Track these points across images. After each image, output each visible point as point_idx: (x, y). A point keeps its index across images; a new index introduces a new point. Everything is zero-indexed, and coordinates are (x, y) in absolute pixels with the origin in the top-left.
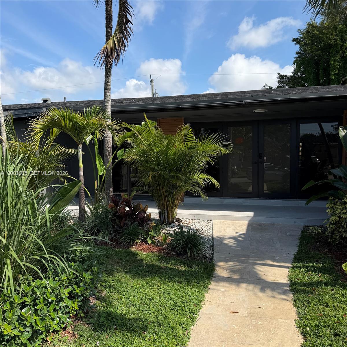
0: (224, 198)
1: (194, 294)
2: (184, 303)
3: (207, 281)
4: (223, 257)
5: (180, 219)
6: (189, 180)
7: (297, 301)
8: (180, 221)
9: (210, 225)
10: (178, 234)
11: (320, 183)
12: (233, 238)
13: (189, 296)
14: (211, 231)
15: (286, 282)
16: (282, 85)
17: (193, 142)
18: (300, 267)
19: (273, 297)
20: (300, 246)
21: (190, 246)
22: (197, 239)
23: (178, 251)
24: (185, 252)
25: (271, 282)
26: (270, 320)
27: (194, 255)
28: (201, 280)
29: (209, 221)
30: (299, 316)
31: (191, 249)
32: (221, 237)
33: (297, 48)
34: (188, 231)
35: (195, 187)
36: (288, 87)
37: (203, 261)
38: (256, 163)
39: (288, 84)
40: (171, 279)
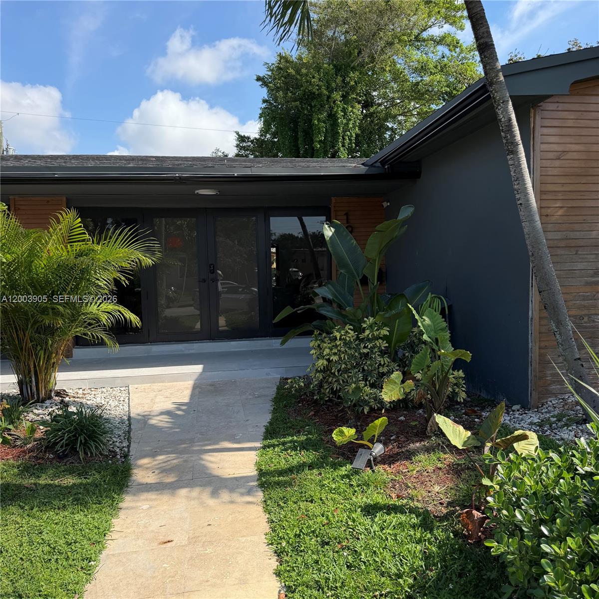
0: (151, 345)
1: (91, 524)
2: (70, 544)
3: (117, 497)
4: (147, 449)
5: (64, 391)
6: (79, 316)
7: (269, 502)
8: (64, 394)
9: (124, 395)
10: (59, 418)
11: (300, 309)
12: (168, 413)
13: (81, 530)
14: (126, 405)
15: (252, 474)
16: (243, 151)
17: (84, 243)
18: (274, 446)
19: (232, 502)
20: (275, 411)
21: (83, 439)
22: (98, 423)
23: (59, 450)
24: (74, 451)
25: (228, 478)
26: (226, 542)
27: (92, 453)
28: (105, 497)
29: (122, 389)
30: (272, 526)
31: (85, 444)
32: (146, 413)
33: (264, 93)
34: (78, 410)
35: (92, 328)
36: (252, 156)
37: (110, 462)
38: (204, 281)
39: (253, 151)
40: (46, 505)
